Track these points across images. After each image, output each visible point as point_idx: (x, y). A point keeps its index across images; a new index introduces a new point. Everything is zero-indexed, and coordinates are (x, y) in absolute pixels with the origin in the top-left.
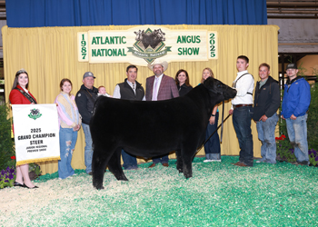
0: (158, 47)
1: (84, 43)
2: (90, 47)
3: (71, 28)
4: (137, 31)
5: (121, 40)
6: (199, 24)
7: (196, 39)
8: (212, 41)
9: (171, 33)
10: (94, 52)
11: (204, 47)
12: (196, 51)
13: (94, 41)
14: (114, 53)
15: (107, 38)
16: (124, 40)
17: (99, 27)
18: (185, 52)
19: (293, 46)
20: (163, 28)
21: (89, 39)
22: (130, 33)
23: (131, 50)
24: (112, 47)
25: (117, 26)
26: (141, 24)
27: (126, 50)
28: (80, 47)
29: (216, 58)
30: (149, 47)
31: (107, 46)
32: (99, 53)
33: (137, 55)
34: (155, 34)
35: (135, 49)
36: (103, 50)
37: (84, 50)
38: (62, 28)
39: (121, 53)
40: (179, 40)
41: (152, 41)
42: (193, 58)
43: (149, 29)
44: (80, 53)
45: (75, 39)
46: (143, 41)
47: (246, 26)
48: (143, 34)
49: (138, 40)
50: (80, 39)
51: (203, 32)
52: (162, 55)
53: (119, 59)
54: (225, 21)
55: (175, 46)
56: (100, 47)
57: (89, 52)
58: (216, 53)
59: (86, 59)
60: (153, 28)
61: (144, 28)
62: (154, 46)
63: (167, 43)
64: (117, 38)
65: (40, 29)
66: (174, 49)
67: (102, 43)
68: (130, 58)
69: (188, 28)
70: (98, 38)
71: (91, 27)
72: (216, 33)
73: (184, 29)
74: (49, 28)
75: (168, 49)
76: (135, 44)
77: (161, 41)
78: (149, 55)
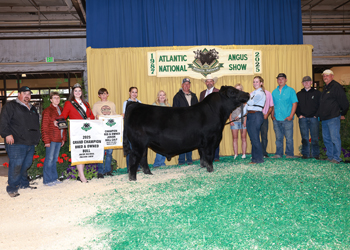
0: (212, 64)
1: (153, 61)
2: (158, 64)
4: (196, 51)
5: (183, 58)
7: (244, 57)
8: (257, 59)
9: (223, 52)
10: (161, 69)
11: (251, 64)
12: (244, 67)
13: (161, 59)
14: (177, 68)
15: (171, 56)
16: (185, 58)
18: (234, 68)
19: (323, 58)
20: (217, 48)
21: (156, 58)
22: (190, 53)
23: (190, 66)
24: (176, 63)
25: (179, 47)
26: (197, 45)
27: (187, 66)
28: (149, 64)
29: (260, 72)
31: (172, 63)
32: (165, 69)
33: (196, 71)
34: (210, 53)
35: (194, 65)
36: (168, 66)
37: (153, 66)
38: (135, 49)
39: (183, 69)
40: (230, 58)
41: (207, 59)
42: (241, 72)
43: (205, 49)
44: (149, 69)
45: (146, 57)
46: (200, 59)
47: (285, 46)
48: (201, 53)
49: (197, 58)
50: (149, 57)
51: (250, 51)
52: (216, 71)
53: (181, 74)
56: (166, 64)
57: (157, 68)
58: (260, 68)
59: (155, 74)
60: (209, 48)
61: (202, 48)
62: (209, 63)
63: (220, 61)
64: (179, 56)
65: (117, 50)
66: (226, 65)
67: (167, 61)
68: (190, 73)
69: (237, 48)
70: (164, 56)
71: (158, 48)
72: (260, 52)
73: (233, 48)
74: (125, 49)
75: (221, 65)
76: (194, 61)
77: (215, 59)
78: (205, 70)
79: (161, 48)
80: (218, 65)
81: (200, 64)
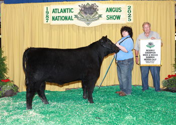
0: (93, 15)
1: (47, 12)
2: (51, 15)
3: (40, 3)
4: (81, 5)
5: (70, 10)
7: (119, 10)
8: (129, 11)
9: (102, 6)
10: (53, 18)
11: (124, 15)
12: (118, 17)
13: (54, 11)
14: (66, 18)
15: (62, 9)
16: (72, 10)
17: (57, 3)
18: (112, 18)
20: (97, 3)
21: (50, 11)
22: (76, 7)
23: (76, 16)
24: (65, 15)
25: (68, 2)
27: (73, 17)
28: (45, 15)
29: (132, 21)
30: (88, 15)
31: (62, 14)
32: (56, 19)
34: (91, 7)
35: (79, 16)
36: (59, 17)
37: (47, 17)
38: (35, 4)
39: (70, 18)
40: (107, 10)
42: (116, 21)
43: (88, 4)
44: (45, 19)
45: (43, 10)
46: (84, 11)
49: (81, 10)
50: (45, 10)
51: (123, 5)
52: (96, 20)
53: (69, 22)
55: (105, 14)
57: (50, 18)
58: (132, 18)
59: (49, 22)
60: (91, 3)
61: (85, 3)
62: (91, 14)
63: (99, 12)
64: (68, 9)
66: (104, 16)
67: (58, 13)
68: (76, 22)
69: (113, 3)
70: (56, 9)
71: (52, 3)
72: (132, 6)
73: (111, 3)
74: (27, 4)
75: (100, 16)
76: (79, 13)
77: (96, 11)
78: (88, 20)
79: (54, 3)
80: (97, 16)
81: (83, 15)
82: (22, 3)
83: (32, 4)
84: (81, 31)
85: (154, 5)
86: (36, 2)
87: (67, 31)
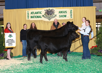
1: (28, 14)
2: (30, 15)
3: (24, 9)
5: (40, 13)
6: (68, 7)
7: (66, 12)
8: (71, 12)
9: (57, 10)
10: (31, 17)
11: (68, 15)
12: (65, 16)
13: (31, 13)
14: (38, 17)
15: (36, 12)
18: (62, 16)
20: (54, 8)
22: (43, 10)
24: (37, 15)
25: (39, 8)
27: (42, 16)
29: (72, 18)
32: (33, 17)
33: (45, 18)
34: (51, 11)
37: (28, 16)
39: (40, 17)
40: (59, 12)
42: (64, 18)
43: (49, 9)
45: (26, 13)
48: (47, 11)
51: (68, 9)
53: (39, 19)
54: (77, 5)
57: (30, 17)
58: (72, 16)
59: (29, 19)
60: (51, 8)
61: (48, 9)
63: (55, 14)
64: (39, 12)
66: (58, 15)
67: (34, 14)
68: (43, 19)
69: (63, 8)
70: (33, 12)
71: (31, 9)
72: (72, 10)
73: (61, 8)
74: (18, 9)
75: (56, 16)
76: (45, 14)
77: (53, 13)
78: (49, 17)
79: (32, 9)
80: (54, 15)
81: (47, 15)
82: (15, 9)
83: (20, 9)
84: (46, 24)
85: (84, 9)
86: (22, 8)
87: (39, 23)
